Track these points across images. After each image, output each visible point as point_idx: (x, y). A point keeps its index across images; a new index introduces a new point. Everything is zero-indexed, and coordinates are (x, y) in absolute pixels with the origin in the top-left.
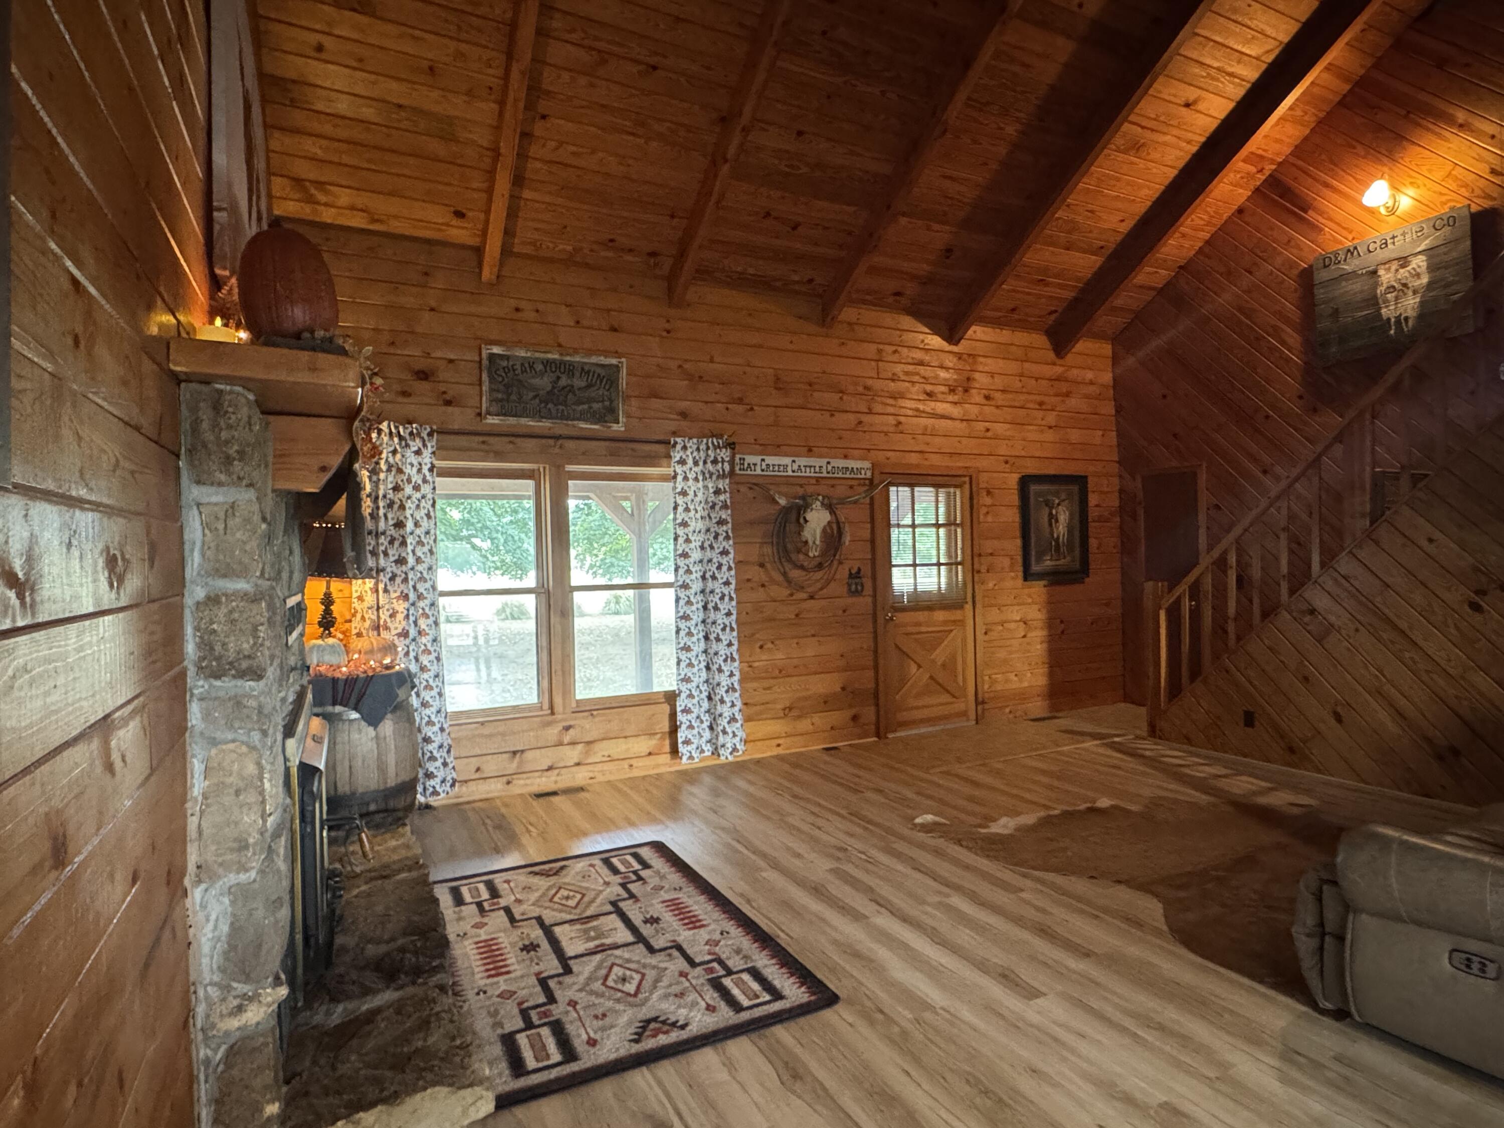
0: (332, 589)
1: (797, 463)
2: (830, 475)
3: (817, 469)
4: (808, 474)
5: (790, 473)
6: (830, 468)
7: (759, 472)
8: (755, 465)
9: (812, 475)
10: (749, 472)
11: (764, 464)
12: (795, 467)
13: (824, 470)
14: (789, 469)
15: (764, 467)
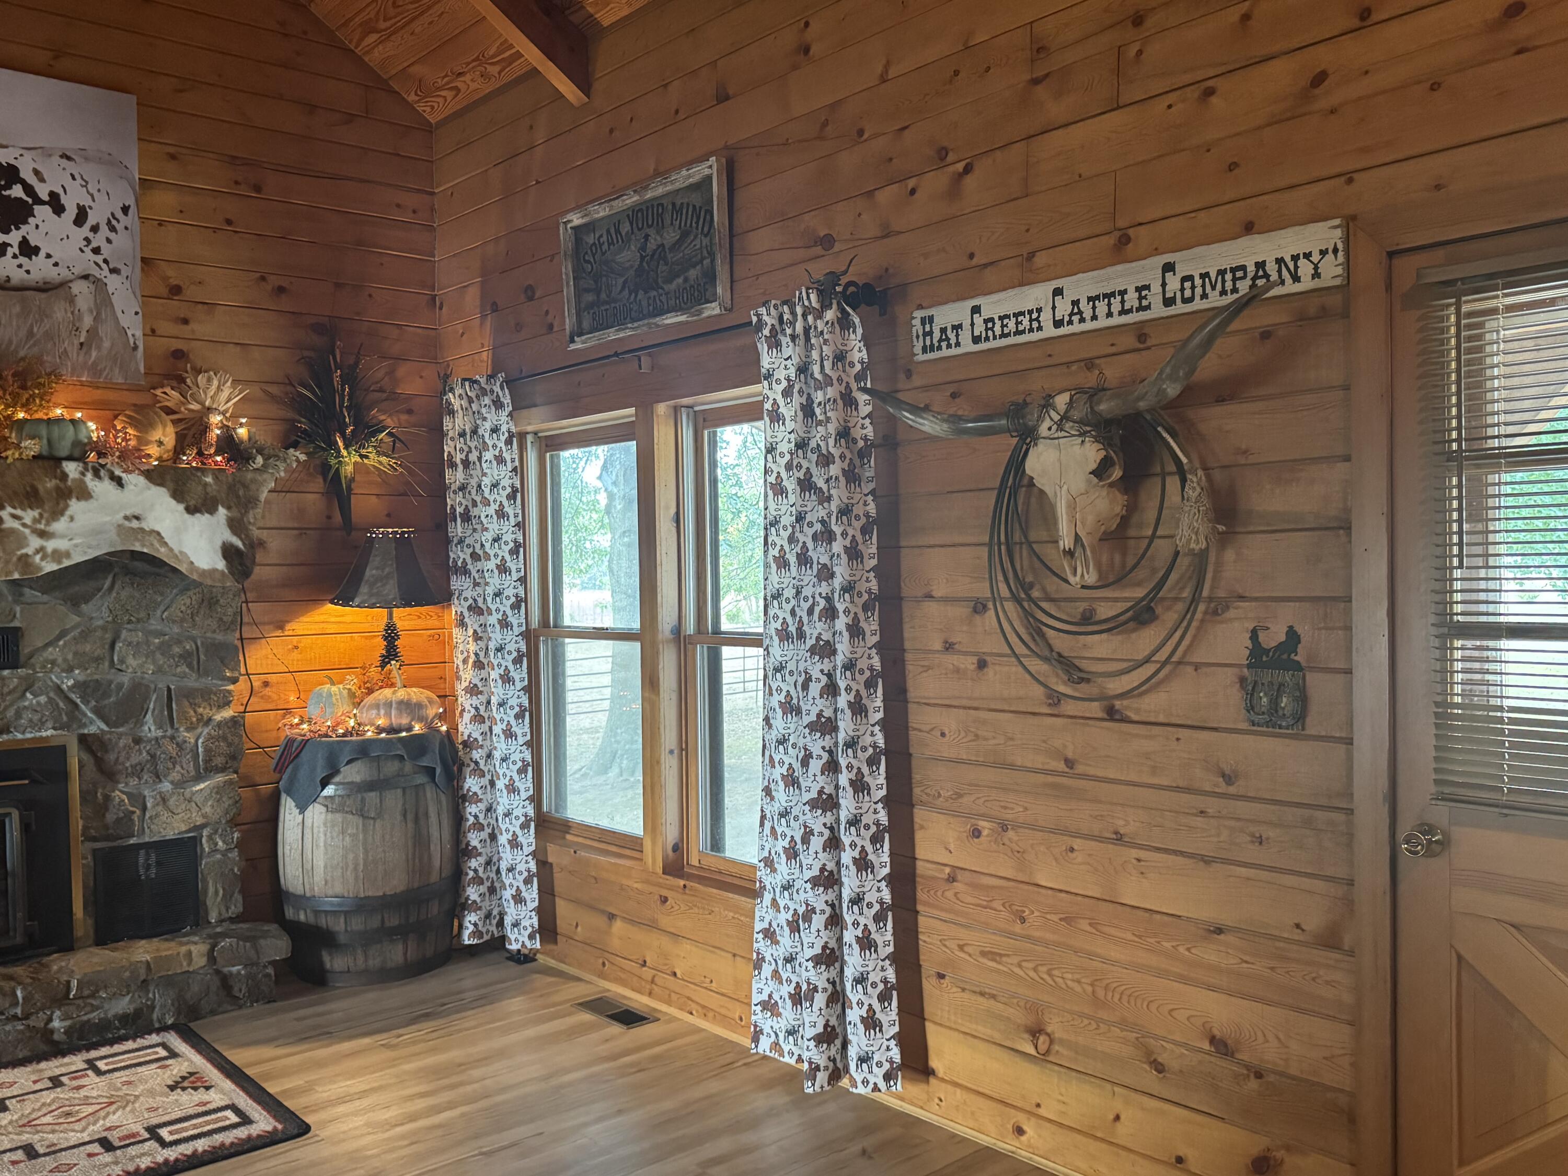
0: (395, 619)
1: (1069, 295)
2: (1180, 308)
3: (1132, 299)
4: (1103, 322)
5: (1049, 331)
6: (1173, 284)
7: (968, 346)
8: (957, 328)
9: (1117, 320)
10: (945, 352)
11: (978, 320)
12: (1064, 308)
13: (1155, 297)
14: (1046, 318)
15: (979, 329)
